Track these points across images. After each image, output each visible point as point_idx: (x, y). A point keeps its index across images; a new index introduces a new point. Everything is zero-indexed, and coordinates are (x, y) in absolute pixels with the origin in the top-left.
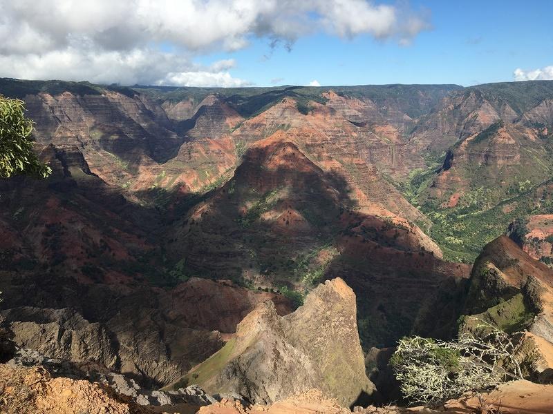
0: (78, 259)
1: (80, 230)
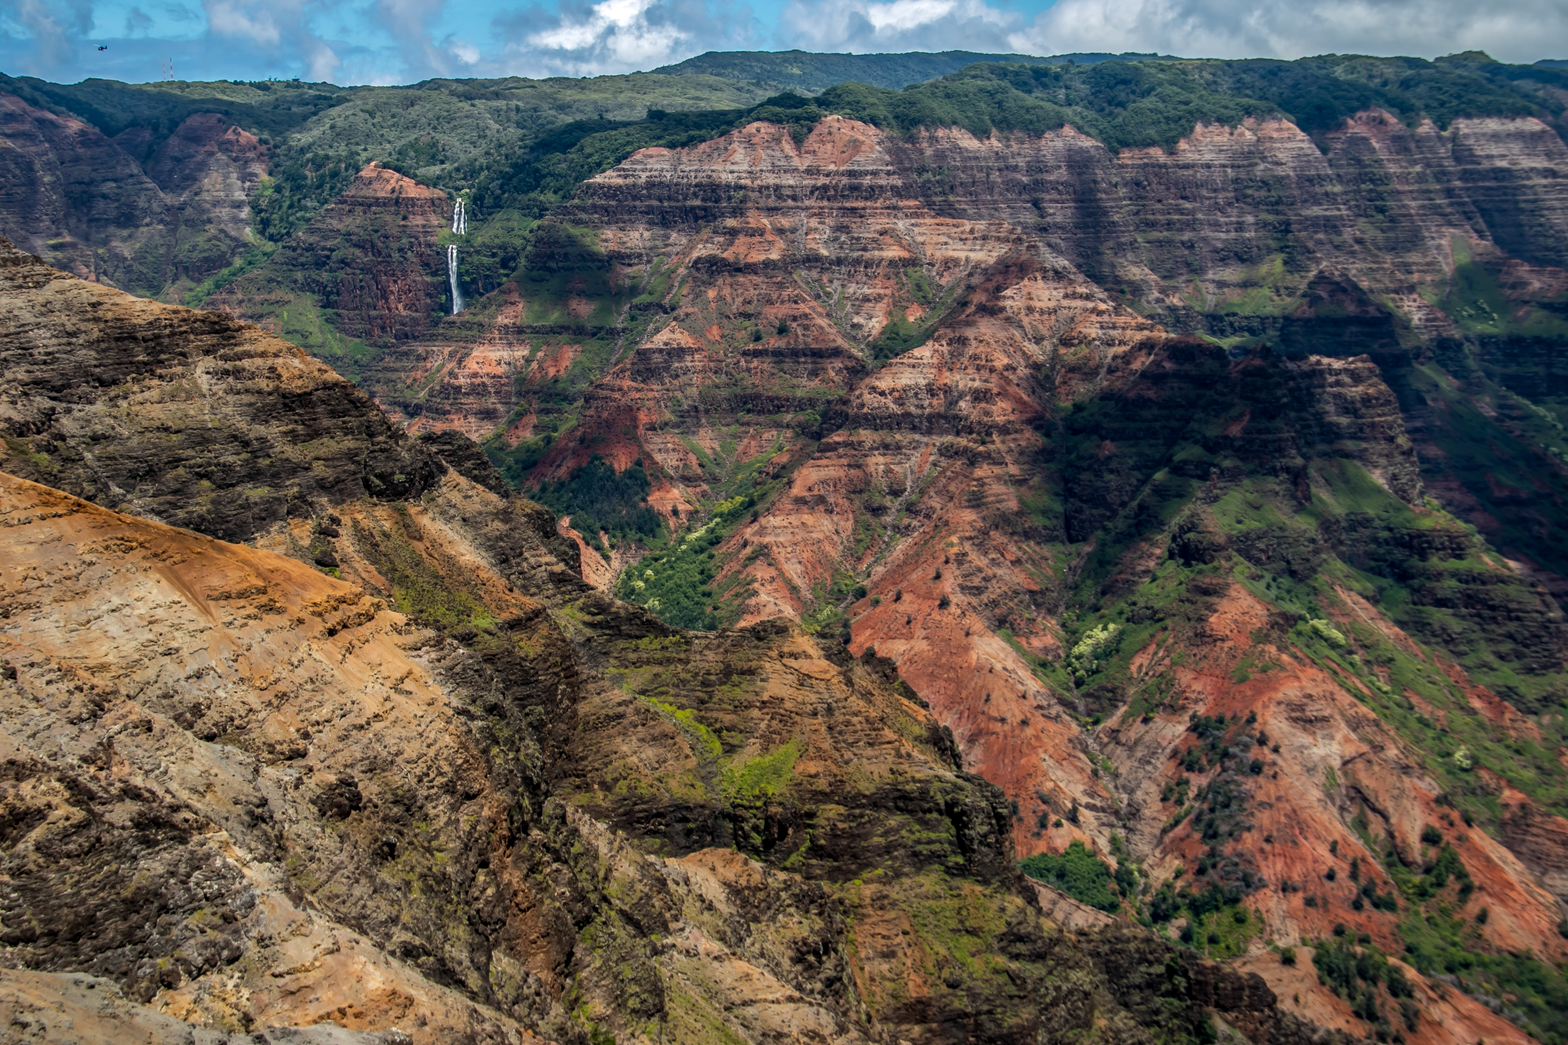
0: (1310, 902)
1: (1336, 763)
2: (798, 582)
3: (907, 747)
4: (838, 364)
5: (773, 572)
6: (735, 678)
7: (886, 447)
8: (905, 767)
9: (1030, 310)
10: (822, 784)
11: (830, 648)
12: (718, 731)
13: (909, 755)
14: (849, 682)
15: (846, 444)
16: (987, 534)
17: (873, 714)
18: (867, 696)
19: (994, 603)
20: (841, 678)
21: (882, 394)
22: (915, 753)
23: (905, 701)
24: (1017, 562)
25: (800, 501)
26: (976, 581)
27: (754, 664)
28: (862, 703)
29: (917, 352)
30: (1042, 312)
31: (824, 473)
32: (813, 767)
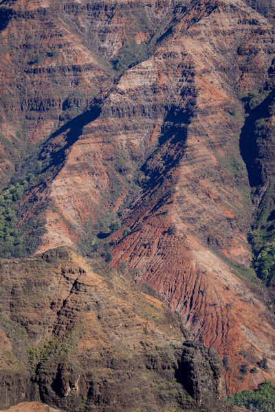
2: (74, 222)
3: (151, 326)
4: (91, 74)
5: (56, 216)
6: (34, 288)
7: (126, 128)
8: (150, 340)
9: (216, 32)
10: (96, 355)
11: (96, 265)
12: (24, 325)
13: (153, 332)
14: (111, 286)
15: (100, 128)
16: (197, 182)
17: (127, 306)
18: (124, 295)
19: (204, 228)
20: (105, 284)
21: (122, 93)
22: (157, 331)
23: (148, 297)
24: (218, 200)
25: (73, 167)
26: (192, 214)
27: (46, 279)
28: (119, 300)
29: (143, 64)
30: (224, 33)
31: (87, 148)
32: (89, 345)
